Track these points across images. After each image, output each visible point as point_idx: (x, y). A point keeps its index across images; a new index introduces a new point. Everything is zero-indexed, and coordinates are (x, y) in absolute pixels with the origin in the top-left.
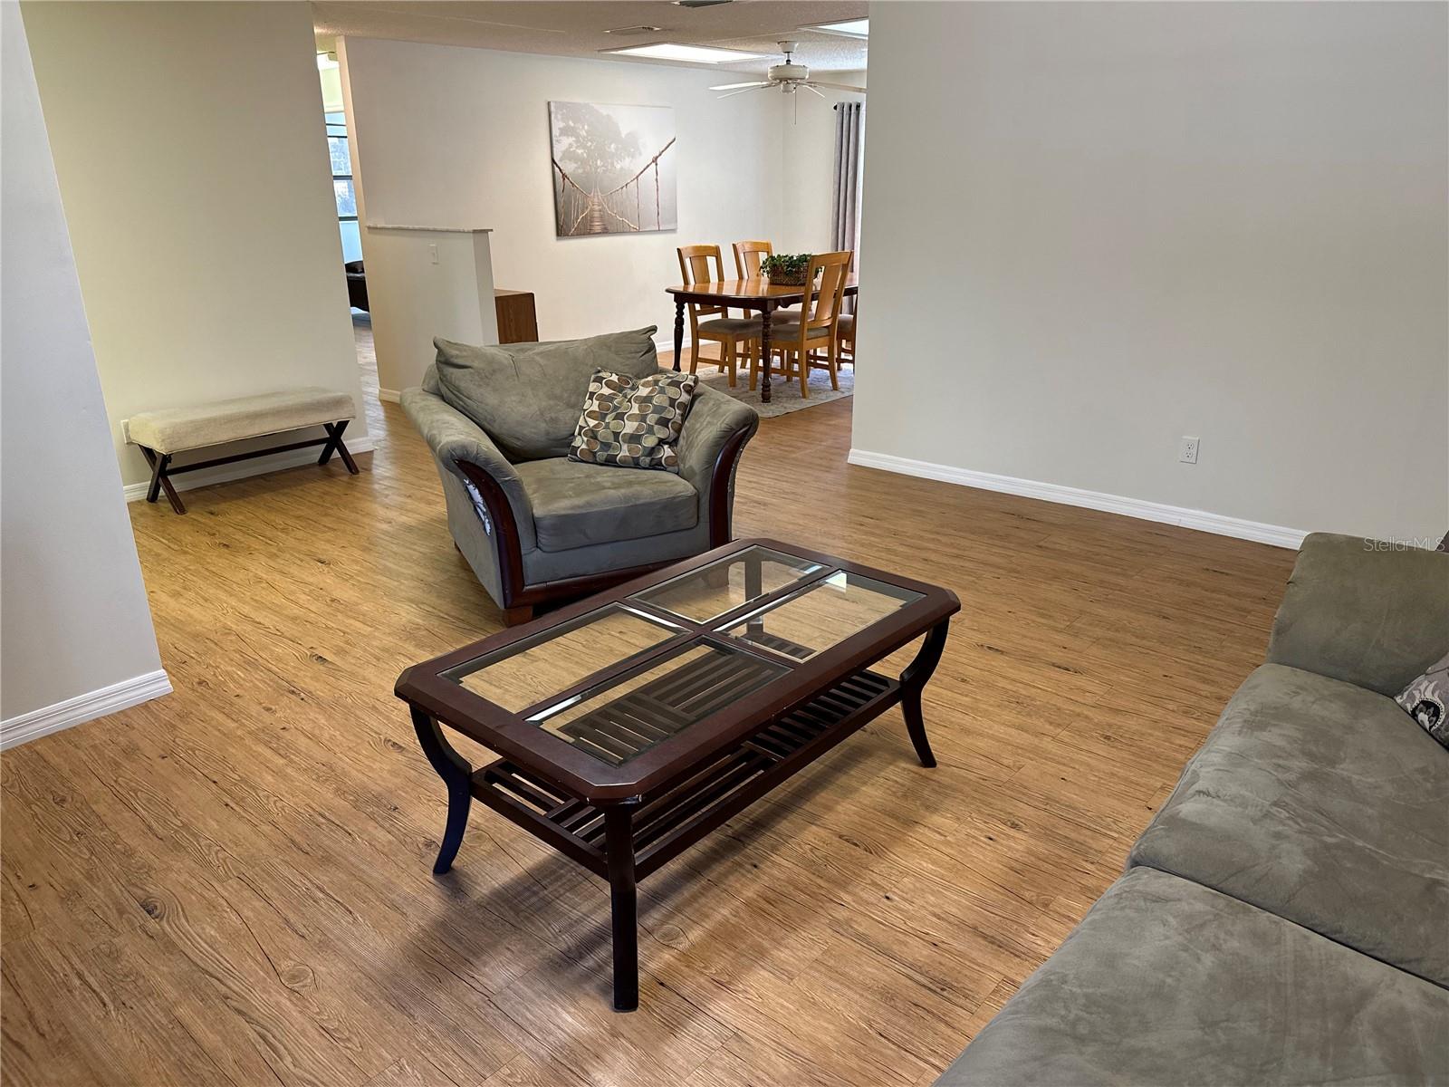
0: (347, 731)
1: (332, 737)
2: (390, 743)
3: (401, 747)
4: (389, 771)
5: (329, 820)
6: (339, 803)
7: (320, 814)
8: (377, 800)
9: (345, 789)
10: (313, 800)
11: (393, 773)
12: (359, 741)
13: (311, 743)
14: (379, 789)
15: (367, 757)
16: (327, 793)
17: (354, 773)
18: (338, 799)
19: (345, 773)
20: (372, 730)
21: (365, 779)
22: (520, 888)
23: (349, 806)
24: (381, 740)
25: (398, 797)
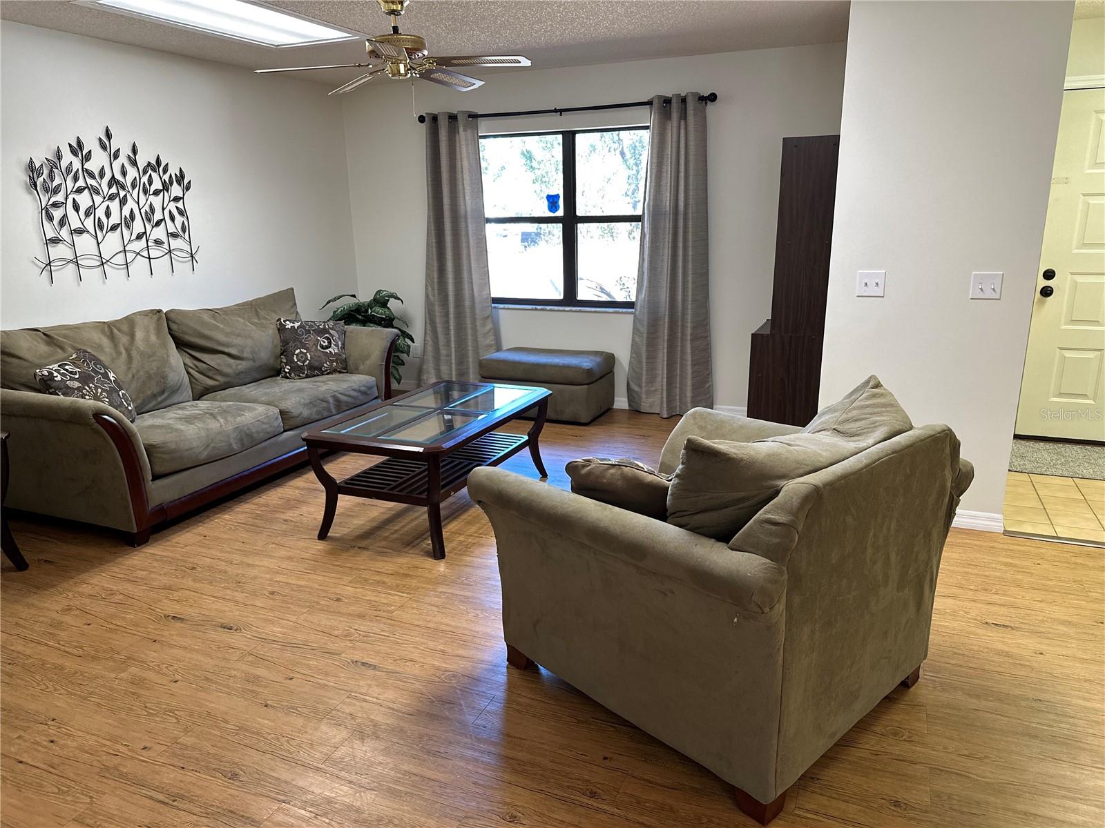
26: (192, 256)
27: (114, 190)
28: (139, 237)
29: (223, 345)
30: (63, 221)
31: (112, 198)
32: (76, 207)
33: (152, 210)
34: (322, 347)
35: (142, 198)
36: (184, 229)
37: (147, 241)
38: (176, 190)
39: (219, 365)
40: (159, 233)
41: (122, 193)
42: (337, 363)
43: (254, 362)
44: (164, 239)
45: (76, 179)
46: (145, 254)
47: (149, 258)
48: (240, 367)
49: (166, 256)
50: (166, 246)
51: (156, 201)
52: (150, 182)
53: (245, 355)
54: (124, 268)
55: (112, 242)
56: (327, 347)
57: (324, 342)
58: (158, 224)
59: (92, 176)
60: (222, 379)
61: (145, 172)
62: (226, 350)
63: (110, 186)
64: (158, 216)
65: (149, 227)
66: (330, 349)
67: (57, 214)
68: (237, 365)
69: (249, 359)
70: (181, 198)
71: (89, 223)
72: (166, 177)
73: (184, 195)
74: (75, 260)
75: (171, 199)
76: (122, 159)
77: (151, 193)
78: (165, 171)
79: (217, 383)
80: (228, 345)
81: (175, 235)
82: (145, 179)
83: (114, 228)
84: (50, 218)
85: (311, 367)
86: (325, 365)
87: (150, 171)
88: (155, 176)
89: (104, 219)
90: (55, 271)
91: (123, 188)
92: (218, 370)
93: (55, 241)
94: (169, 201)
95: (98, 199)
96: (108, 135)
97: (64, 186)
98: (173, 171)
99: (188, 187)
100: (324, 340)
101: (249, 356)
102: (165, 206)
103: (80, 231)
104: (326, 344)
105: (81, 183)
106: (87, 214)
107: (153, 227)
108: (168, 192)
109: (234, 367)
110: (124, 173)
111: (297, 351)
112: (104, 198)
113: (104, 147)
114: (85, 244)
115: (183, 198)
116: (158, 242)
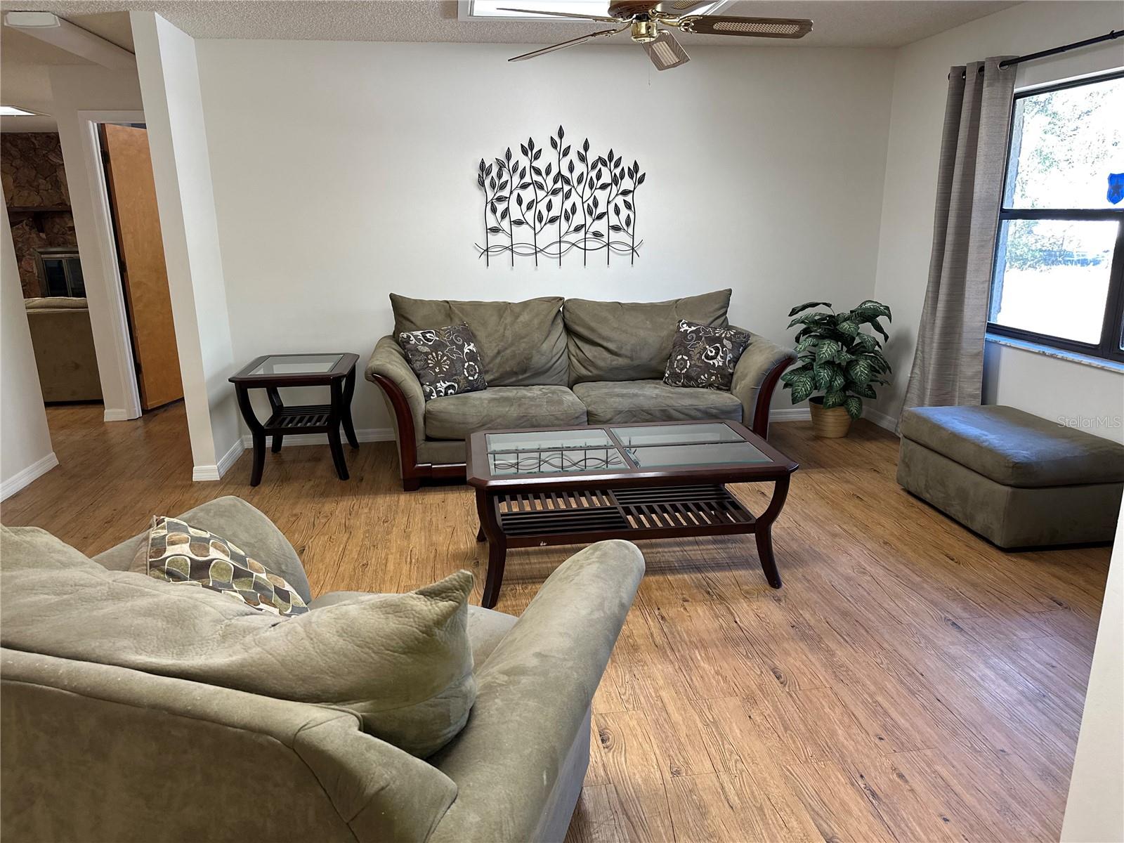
0: (817, 709)
1: (832, 708)
2: (782, 680)
3: (774, 673)
4: (790, 655)
5: (841, 636)
6: (833, 646)
7: (847, 642)
8: (804, 637)
9: (826, 653)
10: (852, 655)
11: (787, 653)
12: (808, 693)
13: (852, 708)
14: (801, 644)
15: (804, 674)
16: (842, 655)
17: (817, 664)
18: (833, 649)
19: (824, 665)
20: (794, 701)
21: (810, 656)
22: (740, 567)
23: (825, 640)
24: (789, 687)
25: (788, 634)
26: (633, 249)
27: (559, 185)
28: (577, 229)
29: (604, 338)
30: (505, 213)
31: (555, 192)
32: (520, 201)
33: (596, 204)
34: (707, 357)
35: (588, 192)
36: (628, 223)
37: (586, 234)
38: (627, 183)
39: (595, 357)
40: (601, 226)
41: (566, 188)
42: (717, 377)
43: (632, 360)
44: (604, 232)
45: (522, 176)
46: (582, 245)
47: (585, 249)
48: (615, 363)
49: (604, 248)
50: (605, 239)
51: (602, 196)
52: (599, 177)
53: (623, 352)
54: (557, 258)
55: (550, 233)
56: (712, 358)
57: (711, 352)
58: (600, 217)
59: (538, 172)
60: (595, 372)
61: (594, 167)
62: (605, 344)
63: (555, 182)
64: (601, 209)
65: (589, 220)
66: (715, 361)
67: (501, 207)
68: (612, 361)
69: (626, 357)
70: (630, 191)
71: (530, 216)
72: (617, 171)
73: (634, 189)
74: (510, 247)
75: (620, 192)
76: (573, 156)
77: (598, 187)
78: (617, 165)
79: (590, 374)
80: (608, 339)
81: (616, 228)
82: (593, 174)
83: (552, 220)
84: (494, 210)
85: (688, 377)
86: (702, 377)
87: (600, 165)
88: (605, 171)
89: (544, 213)
90: (491, 256)
91: (567, 182)
92: (592, 362)
93: (495, 230)
94: (617, 195)
95: (541, 194)
96: (561, 134)
97: (509, 182)
98: (627, 164)
99: (641, 180)
100: (712, 349)
101: (628, 354)
102: (610, 200)
103: (519, 223)
104: (713, 354)
105: (527, 179)
106: (529, 207)
107: (594, 220)
108: (616, 185)
109: (609, 362)
110: (571, 169)
111: (679, 357)
112: (548, 193)
113: (554, 145)
114: (522, 234)
115: (633, 191)
116: (597, 235)
